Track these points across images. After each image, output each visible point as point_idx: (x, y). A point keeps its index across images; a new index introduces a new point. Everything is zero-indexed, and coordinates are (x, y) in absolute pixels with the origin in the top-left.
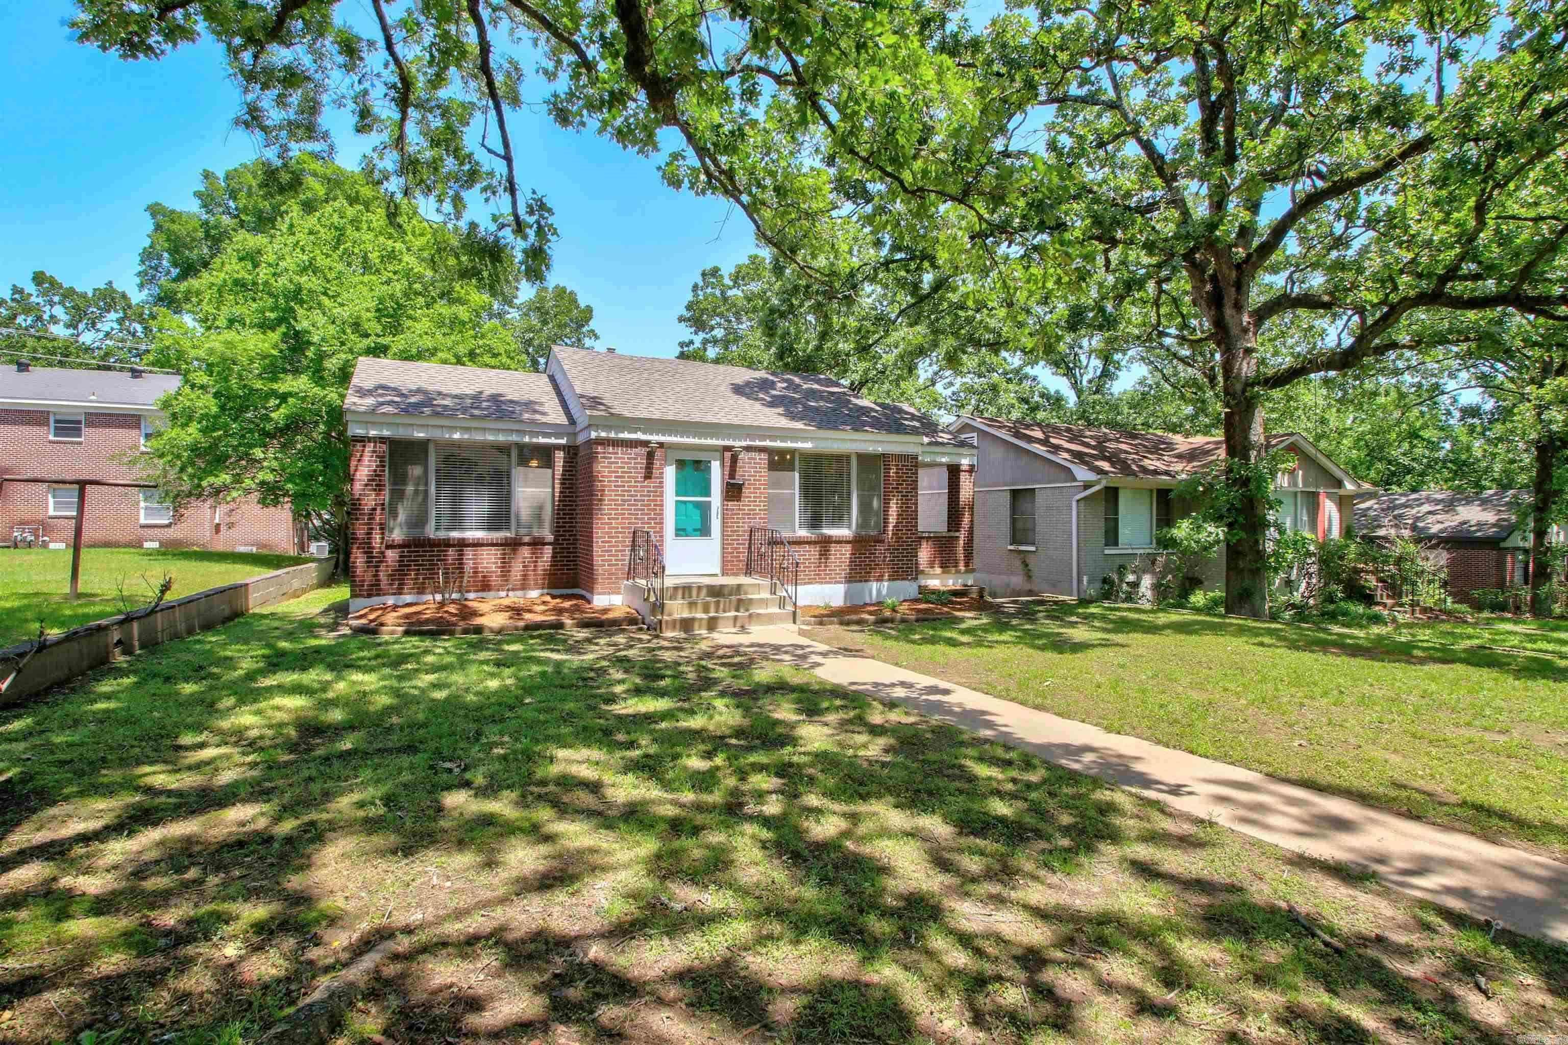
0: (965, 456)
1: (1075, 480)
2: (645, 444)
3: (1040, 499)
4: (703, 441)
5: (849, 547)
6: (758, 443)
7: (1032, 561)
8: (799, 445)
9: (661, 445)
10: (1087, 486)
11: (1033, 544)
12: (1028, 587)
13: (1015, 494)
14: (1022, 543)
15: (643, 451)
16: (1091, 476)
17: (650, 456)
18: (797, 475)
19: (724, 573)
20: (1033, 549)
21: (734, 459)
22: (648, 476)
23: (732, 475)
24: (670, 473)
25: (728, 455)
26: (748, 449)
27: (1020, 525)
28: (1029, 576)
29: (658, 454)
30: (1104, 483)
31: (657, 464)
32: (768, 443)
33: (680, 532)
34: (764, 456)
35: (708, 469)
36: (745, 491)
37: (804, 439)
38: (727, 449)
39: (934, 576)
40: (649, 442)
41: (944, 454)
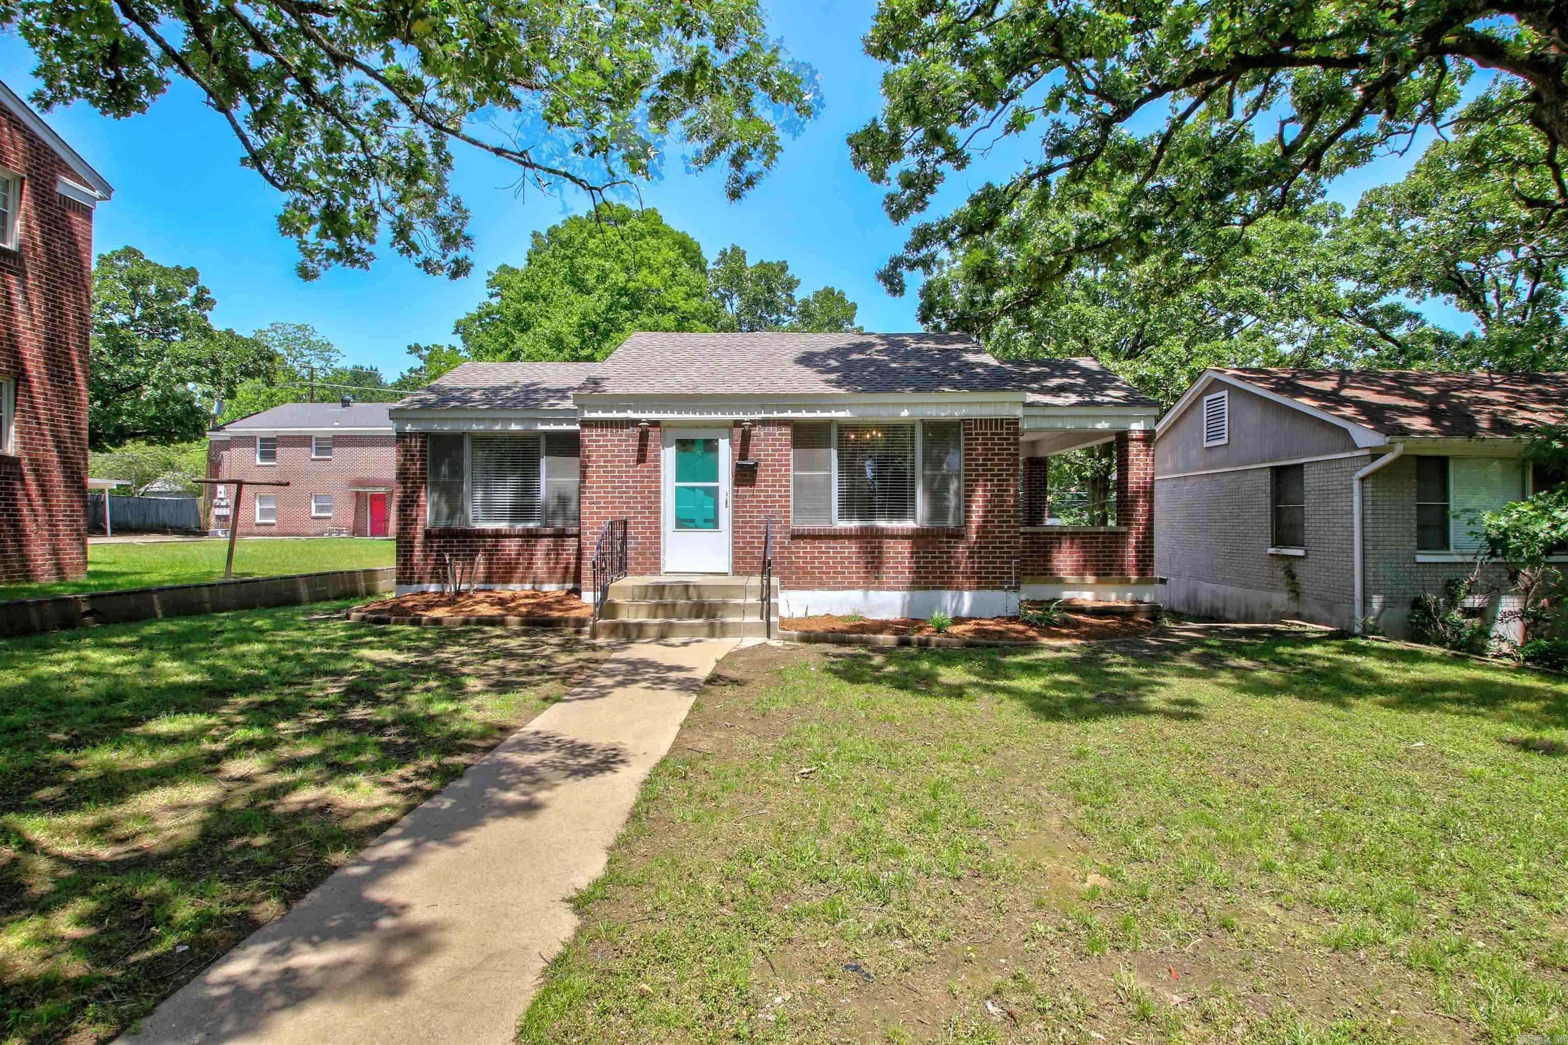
0: (1137, 419)
1: (1355, 448)
2: (634, 423)
3: (1310, 479)
4: (706, 417)
5: (907, 543)
6: (775, 415)
7: (1301, 570)
8: (834, 414)
9: (655, 424)
10: (1375, 455)
11: (1300, 544)
12: (1293, 608)
13: (1278, 473)
14: (1286, 545)
15: (636, 431)
16: (1378, 440)
17: (644, 438)
18: (834, 453)
19: (736, 572)
20: (1300, 553)
21: (746, 438)
22: (642, 458)
23: (743, 455)
24: (668, 456)
25: (738, 431)
26: (765, 423)
27: (1286, 519)
28: (1295, 593)
29: (653, 433)
30: (1399, 449)
31: (651, 445)
32: (789, 414)
33: (683, 523)
34: (787, 431)
35: (716, 449)
36: (761, 475)
37: (840, 407)
38: (738, 424)
39: (1082, 586)
40: (639, 421)
41: (1100, 418)
